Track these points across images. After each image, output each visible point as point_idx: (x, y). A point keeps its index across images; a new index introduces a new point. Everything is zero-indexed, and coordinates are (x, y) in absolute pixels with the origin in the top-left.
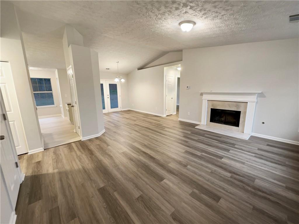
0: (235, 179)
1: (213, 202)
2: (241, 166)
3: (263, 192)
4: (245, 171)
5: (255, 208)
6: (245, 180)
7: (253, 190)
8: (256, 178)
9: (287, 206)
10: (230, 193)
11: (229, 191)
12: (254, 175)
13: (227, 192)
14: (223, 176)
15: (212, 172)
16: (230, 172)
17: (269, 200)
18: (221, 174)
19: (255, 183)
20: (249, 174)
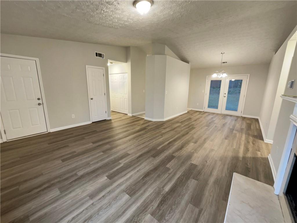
0: (72, 176)
1: (63, 158)
2: (87, 190)
3: (45, 189)
4: (77, 190)
5: (42, 174)
6: (66, 183)
7: (52, 182)
8: (61, 194)
9: (22, 196)
10: (62, 167)
11: (64, 167)
12: (66, 195)
13: (65, 166)
14: (80, 169)
15: (89, 164)
16: (82, 177)
17: (36, 188)
18: (83, 169)
19: (57, 189)
20: (71, 192)
